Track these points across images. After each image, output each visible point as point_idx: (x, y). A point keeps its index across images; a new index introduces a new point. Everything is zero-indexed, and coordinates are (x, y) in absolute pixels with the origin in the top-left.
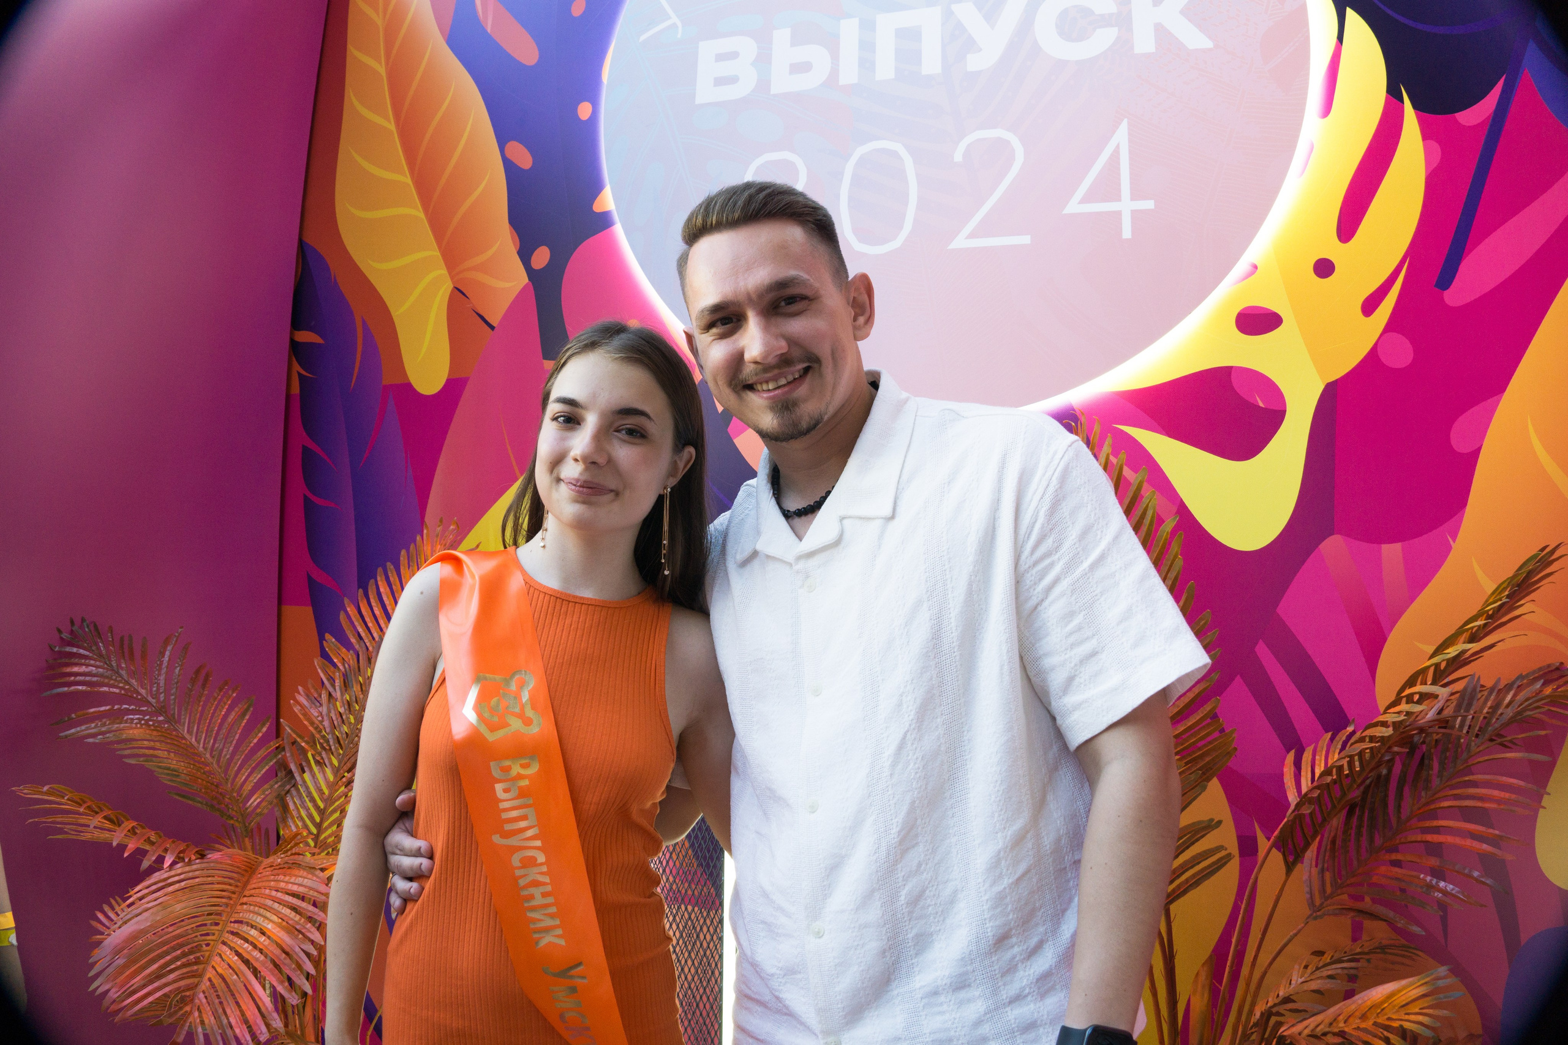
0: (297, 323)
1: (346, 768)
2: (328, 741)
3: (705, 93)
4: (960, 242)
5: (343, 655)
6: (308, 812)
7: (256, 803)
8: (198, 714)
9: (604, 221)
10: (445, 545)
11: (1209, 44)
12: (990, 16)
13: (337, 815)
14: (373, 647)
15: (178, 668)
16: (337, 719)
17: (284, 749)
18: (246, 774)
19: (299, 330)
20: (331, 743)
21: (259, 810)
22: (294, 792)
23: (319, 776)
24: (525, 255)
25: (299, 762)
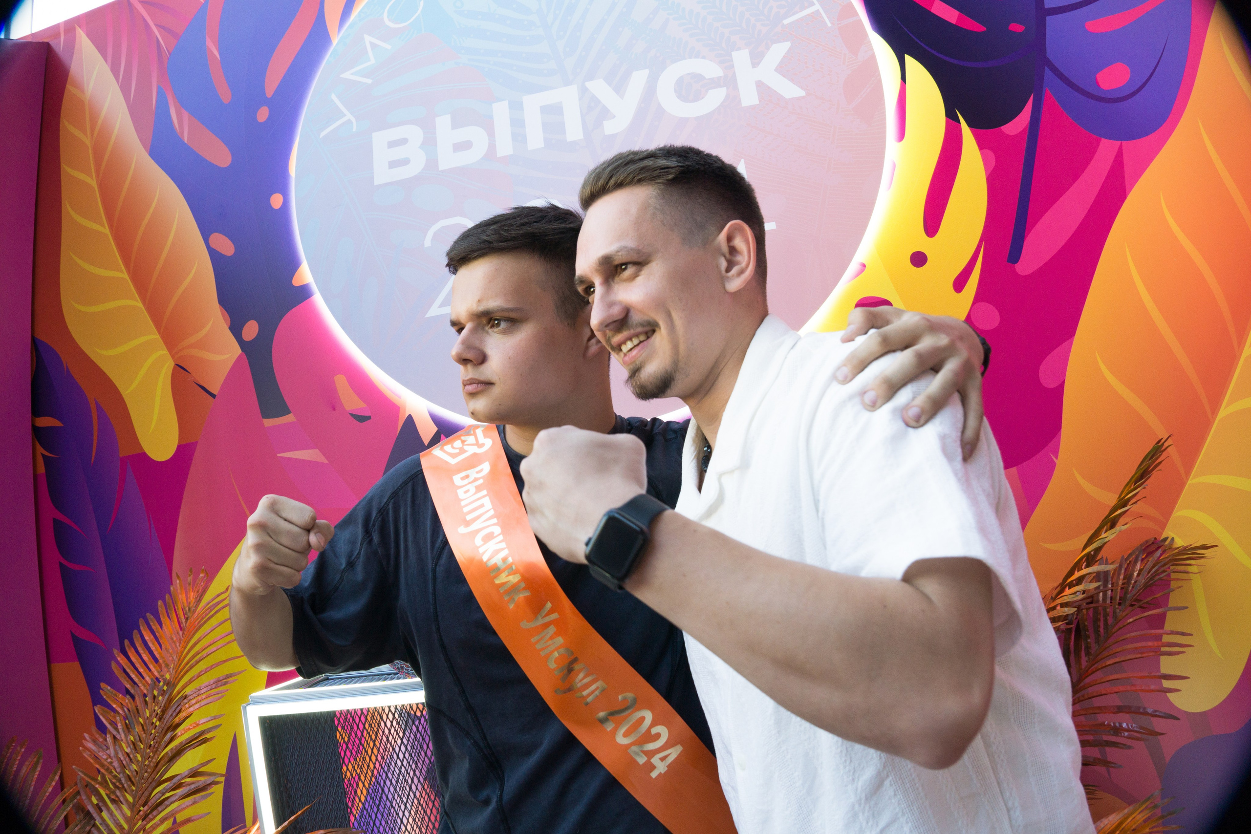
0: (36, 412)
1: (140, 802)
2: (120, 780)
3: (382, 175)
5: (120, 700)
9: (304, 293)
10: (198, 592)
11: (802, 93)
12: (619, 89)
14: (147, 690)
16: (125, 759)
17: (78, 793)
19: (39, 416)
20: (123, 780)
23: (117, 813)
24: (236, 330)
25: (95, 801)
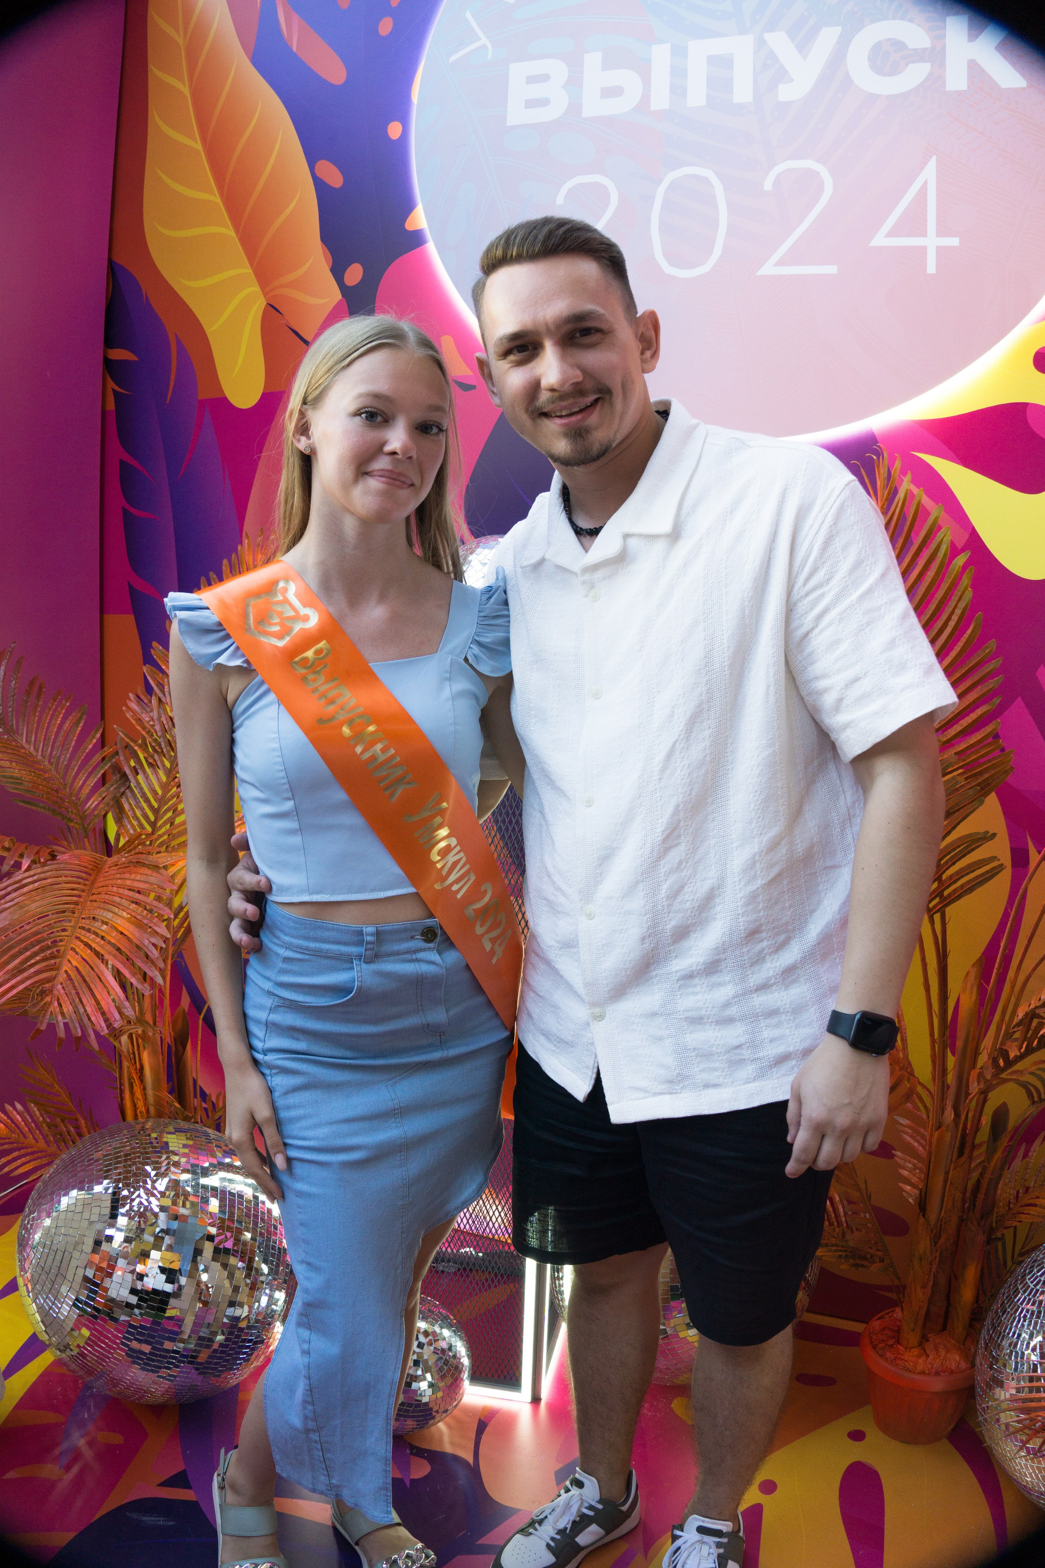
0: (109, 343)
2: (159, 745)
3: (517, 115)
4: (769, 269)
6: (143, 812)
7: (93, 806)
8: (35, 724)
9: (417, 239)
10: (267, 554)
11: (1022, 84)
12: (803, 46)
13: (170, 814)
15: (14, 682)
17: (117, 753)
18: (84, 778)
19: (112, 347)
20: (163, 745)
21: (96, 812)
22: (128, 792)
23: (152, 778)
24: (338, 272)
25: (132, 763)
